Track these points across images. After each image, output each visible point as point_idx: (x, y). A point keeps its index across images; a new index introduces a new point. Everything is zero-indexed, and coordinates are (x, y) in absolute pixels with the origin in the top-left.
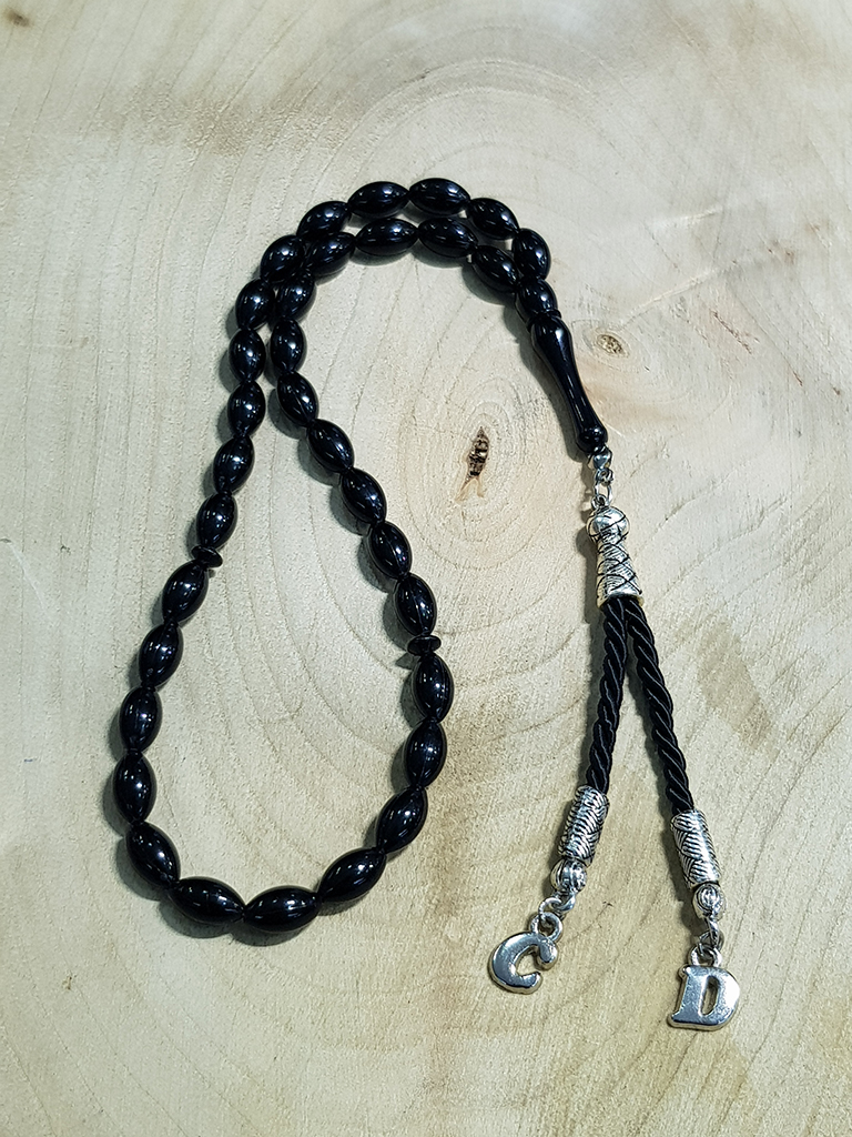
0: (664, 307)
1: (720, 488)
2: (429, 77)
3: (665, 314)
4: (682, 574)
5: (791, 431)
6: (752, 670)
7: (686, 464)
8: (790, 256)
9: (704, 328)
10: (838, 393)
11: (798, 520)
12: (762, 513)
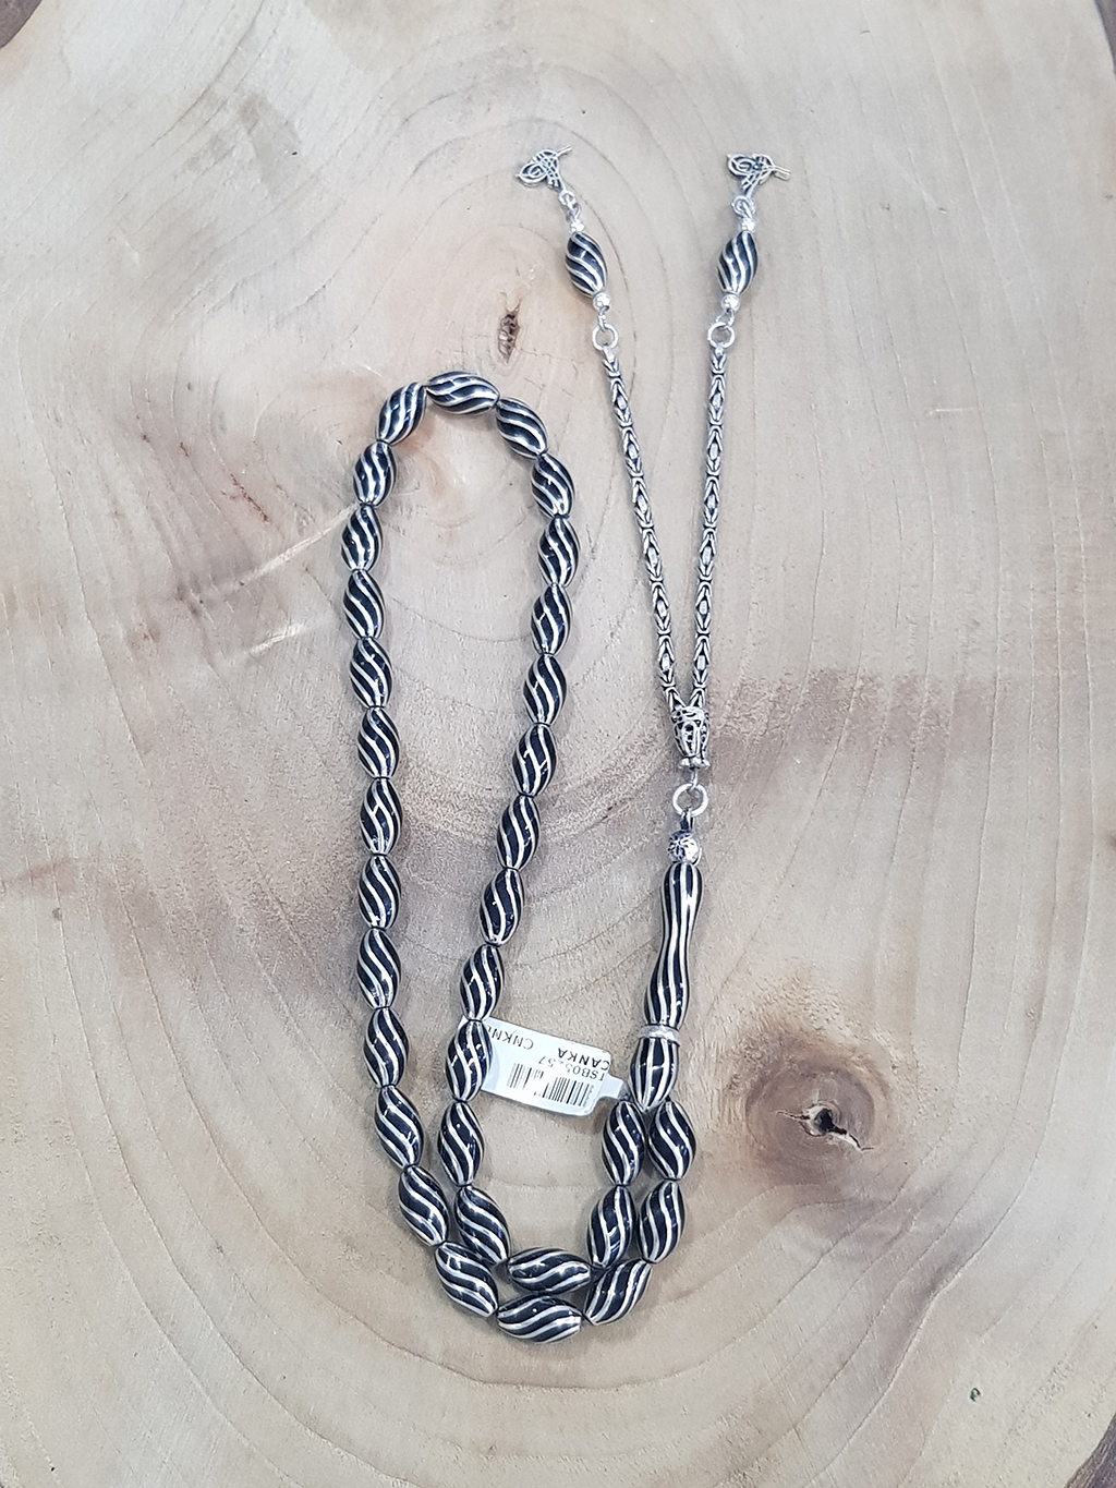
0: (320, 520)
1: (272, 318)
2: (602, 810)
3: (320, 510)
4: (310, 236)
5: (196, 390)
6: (252, 154)
7: (304, 340)
8: (181, 594)
9: (279, 499)
10: (145, 437)
11: (199, 293)
12: (232, 295)
